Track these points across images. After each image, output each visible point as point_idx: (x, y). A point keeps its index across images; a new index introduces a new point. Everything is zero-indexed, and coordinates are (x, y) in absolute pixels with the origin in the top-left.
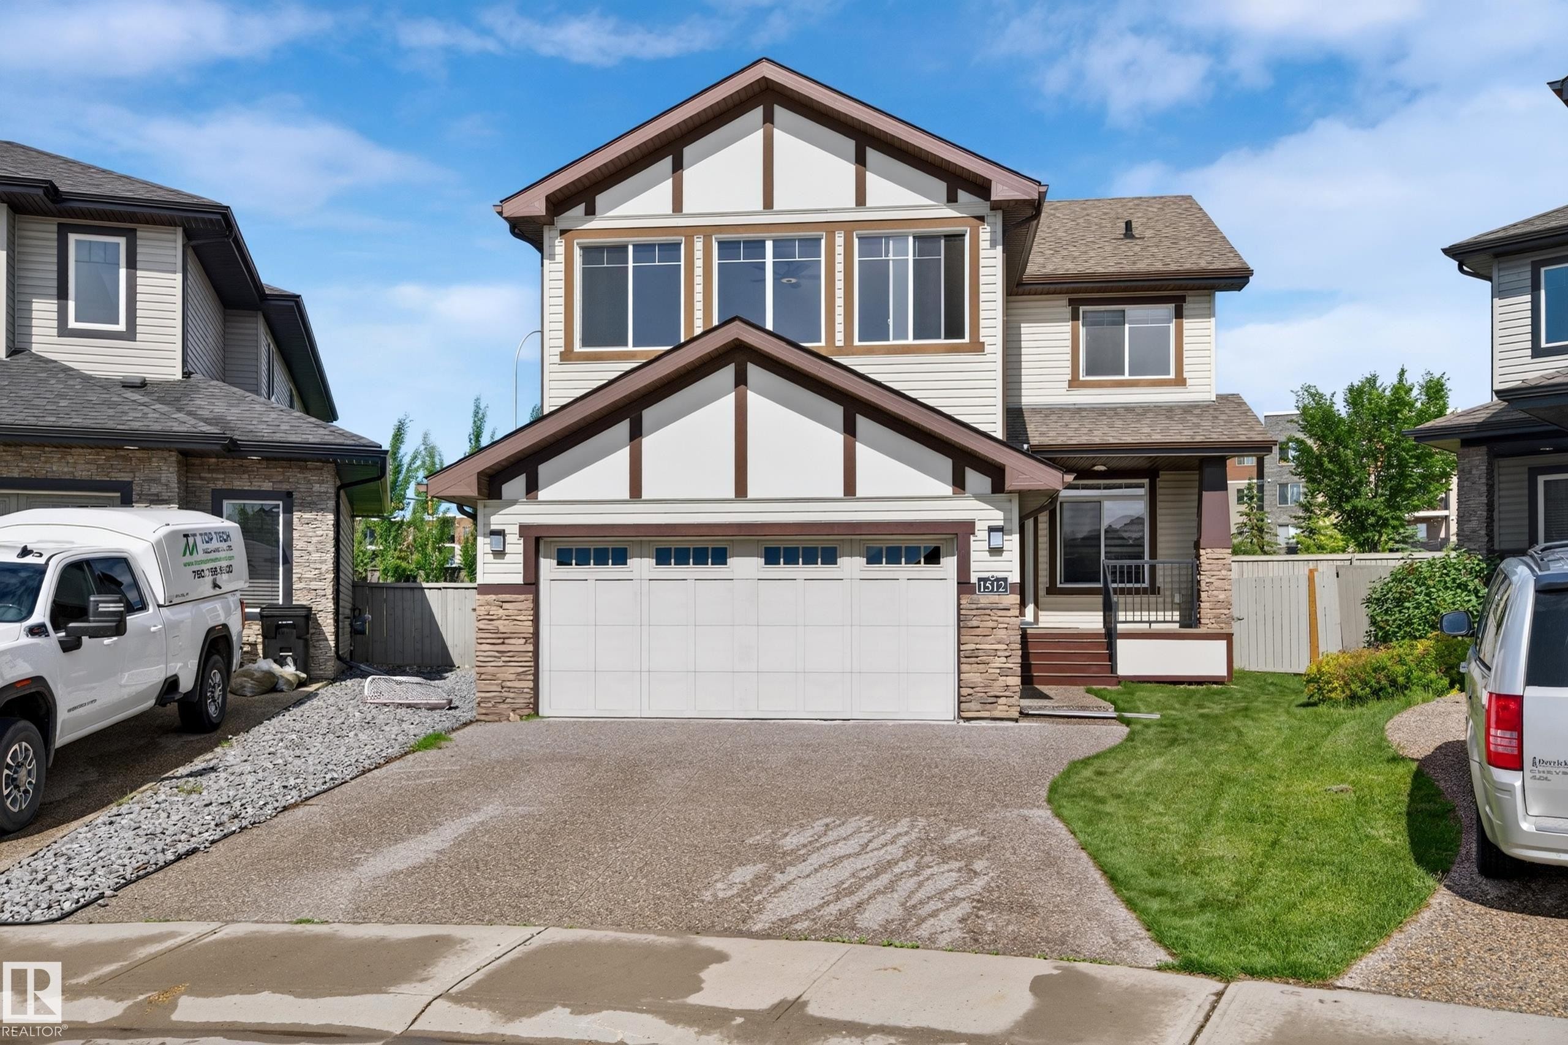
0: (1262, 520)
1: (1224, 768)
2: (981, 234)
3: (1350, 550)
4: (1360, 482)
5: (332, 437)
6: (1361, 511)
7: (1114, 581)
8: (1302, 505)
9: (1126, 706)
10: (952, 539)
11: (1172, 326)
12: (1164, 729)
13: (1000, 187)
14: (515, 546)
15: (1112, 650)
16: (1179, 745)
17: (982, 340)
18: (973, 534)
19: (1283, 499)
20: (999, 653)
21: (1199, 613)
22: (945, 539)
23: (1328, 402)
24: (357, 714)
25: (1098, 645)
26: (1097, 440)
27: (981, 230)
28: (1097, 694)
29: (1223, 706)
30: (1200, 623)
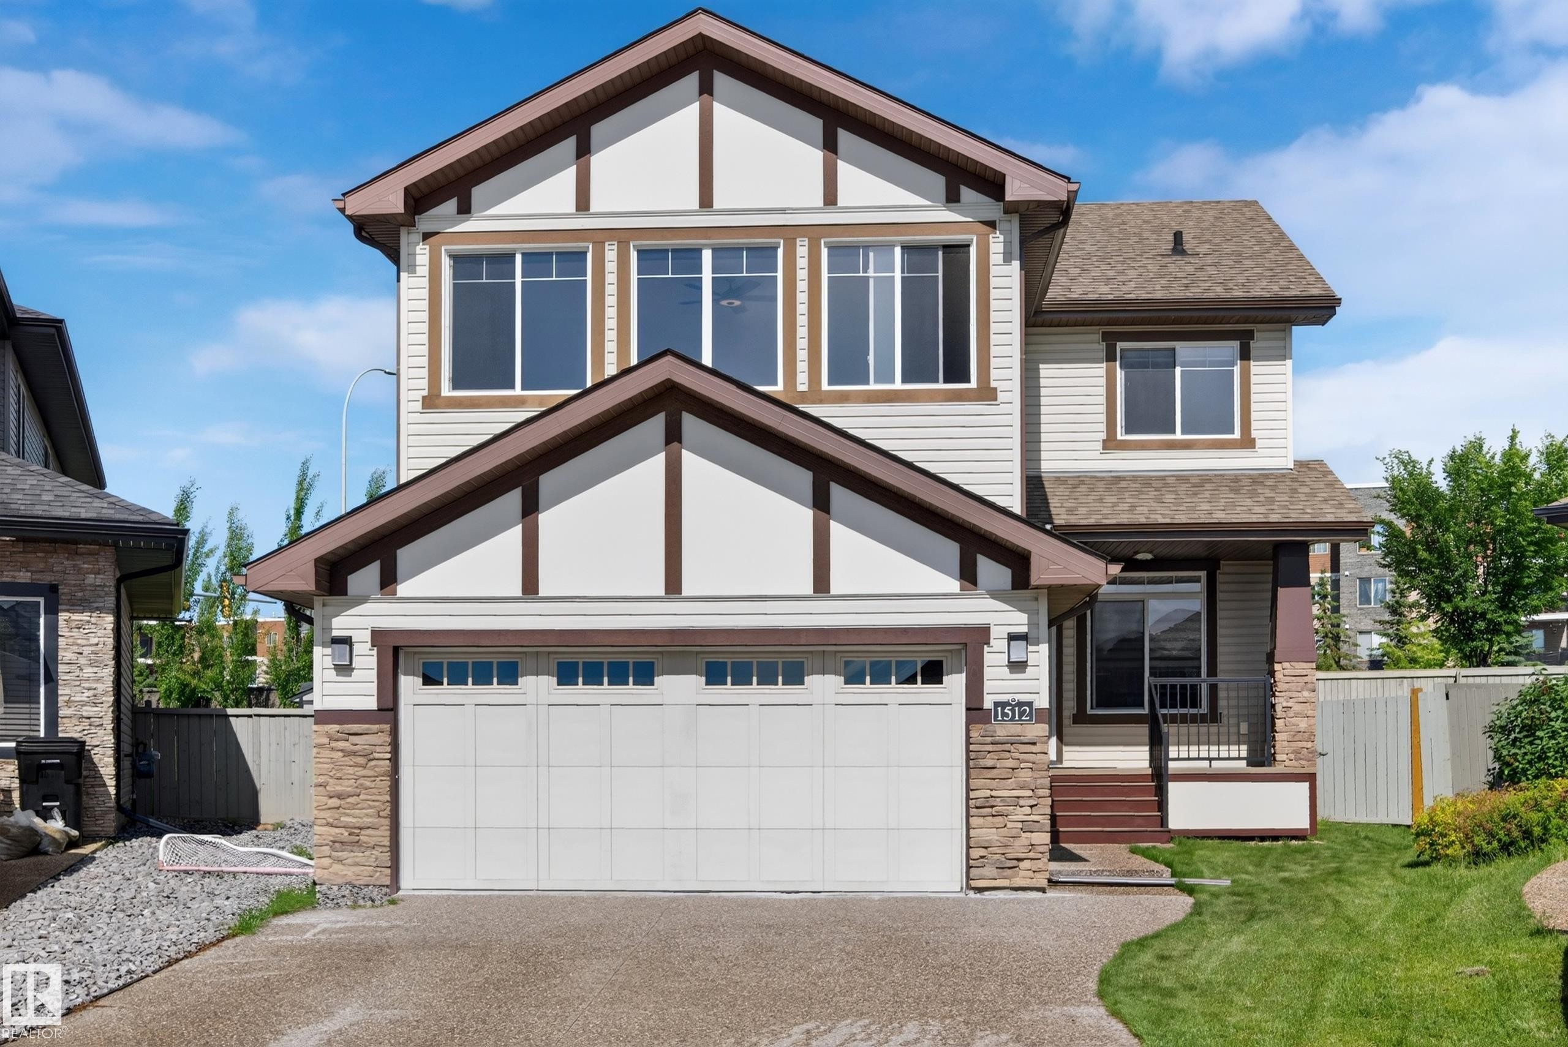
0: (1338, 625)
1: (1325, 948)
2: (992, 245)
3: (1450, 663)
4: (1465, 575)
5: (112, 511)
6: (1467, 612)
7: (1163, 706)
8: (1389, 607)
9: (1185, 869)
10: (960, 650)
11: (1237, 369)
12: (1239, 899)
13: (1017, 183)
14: (366, 660)
15: (1162, 796)
16: (1261, 919)
17: (993, 384)
18: (988, 643)
19: (1365, 598)
20: (1022, 802)
21: (1274, 746)
22: (950, 651)
23: (1424, 470)
24: (152, 885)
25: (1142, 790)
26: (1142, 520)
27: (991, 240)
28: (1144, 853)
29: (1308, 867)
30: (1275, 760)
